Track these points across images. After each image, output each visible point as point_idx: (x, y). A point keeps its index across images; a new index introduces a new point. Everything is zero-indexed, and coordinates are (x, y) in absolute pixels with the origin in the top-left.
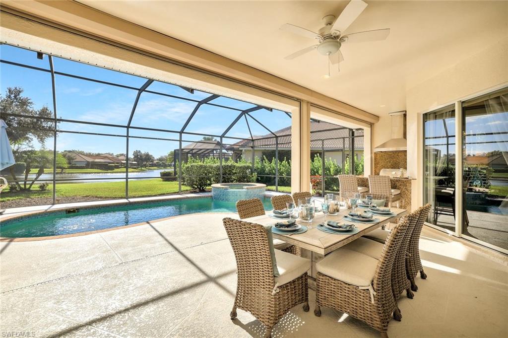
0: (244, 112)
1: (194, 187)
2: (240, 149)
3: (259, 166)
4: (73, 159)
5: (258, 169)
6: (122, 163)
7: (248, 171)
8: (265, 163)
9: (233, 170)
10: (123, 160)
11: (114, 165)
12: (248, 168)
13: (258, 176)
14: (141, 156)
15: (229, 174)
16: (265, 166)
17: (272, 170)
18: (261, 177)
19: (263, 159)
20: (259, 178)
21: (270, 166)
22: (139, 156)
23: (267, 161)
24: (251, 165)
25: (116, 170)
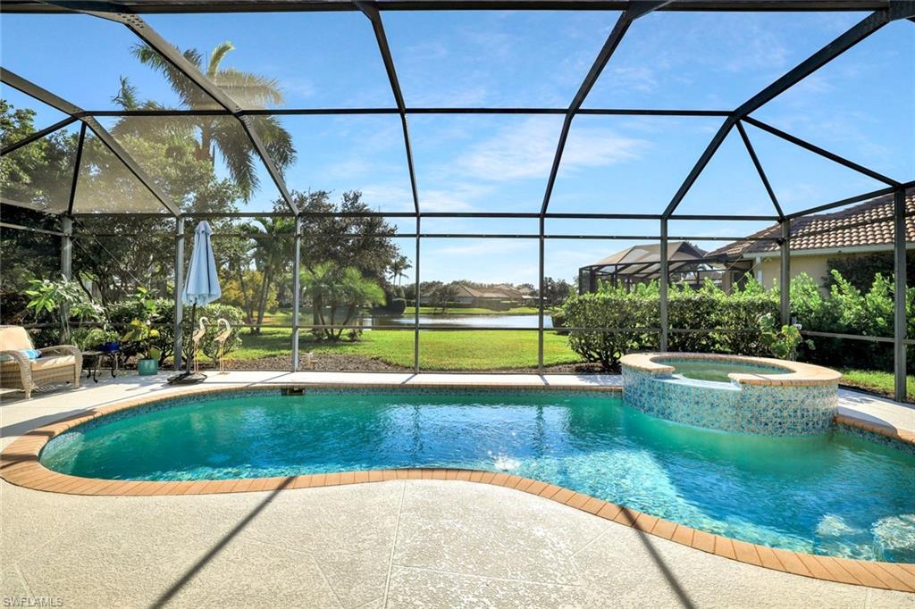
0: (737, 118)
1: (591, 356)
2: (746, 256)
3: (815, 302)
4: (456, 293)
5: (811, 311)
6: (523, 299)
7: (763, 319)
8: (840, 292)
9: (708, 314)
10: (526, 294)
11: (509, 302)
12: (764, 307)
13: (805, 337)
14: (552, 288)
15: (692, 327)
16: (836, 305)
17: (872, 316)
18: (817, 340)
19: (829, 283)
20: (810, 342)
21: (863, 304)
22: (550, 288)
23: (846, 285)
24: (777, 300)
25: (512, 311)
